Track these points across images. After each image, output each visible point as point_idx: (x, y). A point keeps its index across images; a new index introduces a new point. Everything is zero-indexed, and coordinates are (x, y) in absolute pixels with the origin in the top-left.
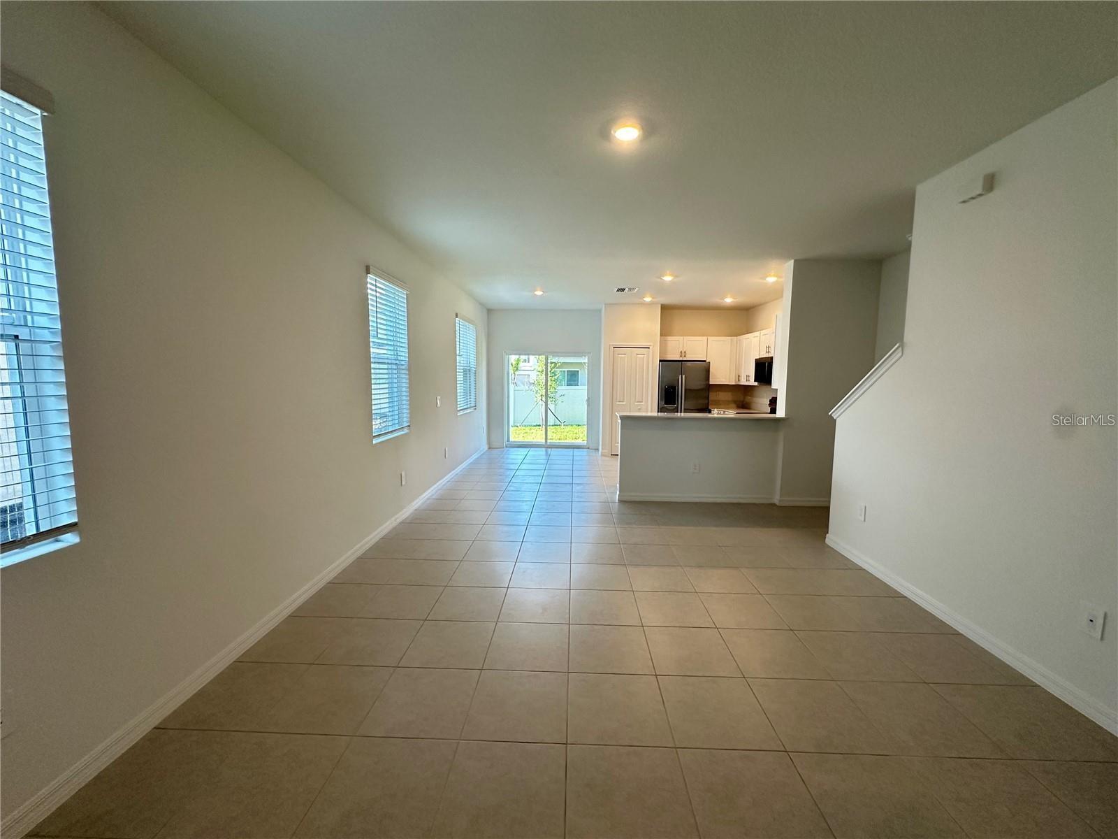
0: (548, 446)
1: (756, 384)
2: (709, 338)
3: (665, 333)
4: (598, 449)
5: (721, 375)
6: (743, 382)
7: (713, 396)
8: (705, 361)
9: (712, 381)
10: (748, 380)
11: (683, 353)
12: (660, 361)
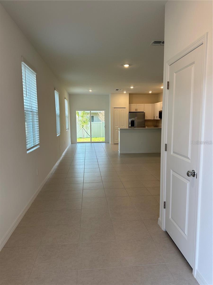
0: (91, 142)
1: (159, 119)
2: (145, 104)
3: (130, 103)
4: (109, 143)
5: (149, 116)
6: (156, 119)
7: (146, 124)
8: (143, 112)
9: (146, 119)
10: (157, 118)
11: (136, 110)
12: (129, 112)
